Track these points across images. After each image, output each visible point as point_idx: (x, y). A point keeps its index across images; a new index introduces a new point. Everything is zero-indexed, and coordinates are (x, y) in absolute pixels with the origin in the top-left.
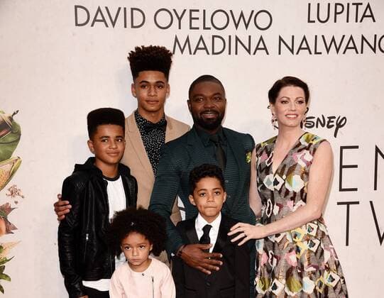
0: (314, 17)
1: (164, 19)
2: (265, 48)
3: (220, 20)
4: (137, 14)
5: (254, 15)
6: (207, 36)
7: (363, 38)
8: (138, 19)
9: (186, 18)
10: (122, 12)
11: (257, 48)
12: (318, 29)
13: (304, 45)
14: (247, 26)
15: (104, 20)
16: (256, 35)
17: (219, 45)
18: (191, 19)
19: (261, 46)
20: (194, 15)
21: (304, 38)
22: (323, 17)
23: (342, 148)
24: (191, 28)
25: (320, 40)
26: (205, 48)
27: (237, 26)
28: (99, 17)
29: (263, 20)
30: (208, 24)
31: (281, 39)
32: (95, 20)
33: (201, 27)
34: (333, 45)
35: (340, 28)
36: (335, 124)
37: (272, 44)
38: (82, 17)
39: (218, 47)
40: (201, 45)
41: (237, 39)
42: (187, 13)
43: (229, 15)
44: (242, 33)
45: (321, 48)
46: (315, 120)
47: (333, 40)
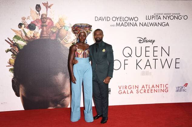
0: (147, 18)
1: (114, 19)
2: (136, 25)
3: (127, 19)
4: (108, 18)
5: (134, 18)
6: (124, 22)
7: (158, 23)
8: (109, 19)
9: (119, 19)
10: (105, 18)
12: (148, 21)
13: (145, 24)
14: (132, 20)
15: (101, 20)
16: (134, 22)
17: (126, 24)
18: (120, 19)
19: (136, 24)
20: (121, 18)
21: (145, 23)
22: (149, 18)
23: (154, 47)
24: (120, 21)
25: (149, 24)
26: (123, 25)
27: (130, 20)
28: (100, 19)
29: (136, 19)
30: (124, 20)
31: (140, 23)
32: (99, 19)
33: (122, 21)
34: (152, 24)
35: (153, 21)
37: (138, 24)
38: (97, 19)
39: (126, 25)
40: (122, 24)
41: (130, 23)
42: (119, 18)
43: (129, 18)
44: (131, 22)
45: (149, 25)
46: (148, 41)
47: (152, 23)
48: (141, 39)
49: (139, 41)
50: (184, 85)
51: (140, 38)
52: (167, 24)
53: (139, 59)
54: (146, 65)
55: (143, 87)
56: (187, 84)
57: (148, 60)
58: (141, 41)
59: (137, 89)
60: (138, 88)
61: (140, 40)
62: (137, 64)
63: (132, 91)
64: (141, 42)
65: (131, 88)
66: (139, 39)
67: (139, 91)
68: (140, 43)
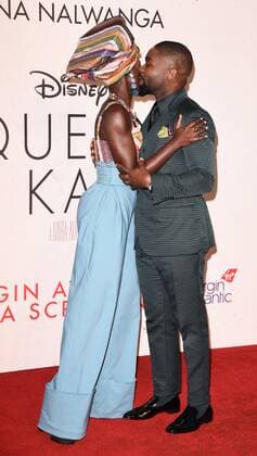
2: (25, 14)
7: (120, 11)
11: (17, 13)
13: (64, 14)
19: (21, 11)
21: (64, 7)
25: (79, 10)
31: (41, 6)
34: (92, 16)
36: (96, 92)
37: (33, 11)
45: (81, 17)
46: (77, 89)
47: (92, 10)
48: (49, 81)
49: (40, 90)
50: (224, 278)
51: (44, 77)
52: (157, 20)
53: (40, 169)
54: (72, 197)
55: (59, 289)
56: (235, 271)
57: (80, 173)
58: (46, 89)
59: (31, 299)
60: (36, 296)
61: (43, 86)
62: (32, 192)
63: (8, 309)
64: (48, 91)
65: (7, 295)
66: (39, 79)
67: (40, 309)
68: (44, 96)
